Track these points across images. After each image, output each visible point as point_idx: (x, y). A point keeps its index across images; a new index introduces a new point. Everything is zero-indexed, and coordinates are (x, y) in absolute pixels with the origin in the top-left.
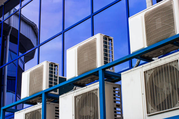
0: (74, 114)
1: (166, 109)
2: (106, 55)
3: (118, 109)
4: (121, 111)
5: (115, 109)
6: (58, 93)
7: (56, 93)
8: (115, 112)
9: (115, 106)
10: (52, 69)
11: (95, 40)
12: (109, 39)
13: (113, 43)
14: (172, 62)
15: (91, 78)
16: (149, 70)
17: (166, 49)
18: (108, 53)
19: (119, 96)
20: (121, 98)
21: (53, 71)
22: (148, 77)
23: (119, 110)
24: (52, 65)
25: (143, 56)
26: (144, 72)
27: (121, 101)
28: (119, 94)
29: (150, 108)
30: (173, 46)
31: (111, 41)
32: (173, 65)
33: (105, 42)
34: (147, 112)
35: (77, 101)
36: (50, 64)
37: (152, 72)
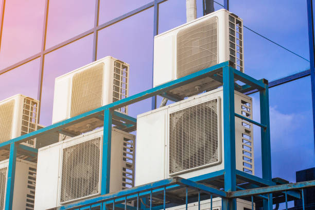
0: (60, 175)
1: (195, 166)
2: (117, 89)
3: (128, 171)
4: (133, 174)
5: (124, 169)
6: (34, 146)
7: (32, 146)
8: (124, 174)
9: (125, 166)
10: (28, 107)
11: (102, 66)
12: (123, 65)
13: (128, 72)
14: (209, 102)
15: (91, 122)
16: (177, 113)
17: (203, 84)
18: (120, 87)
19: (132, 153)
20: (134, 155)
21: (30, 111)
22: (175, 121)
23: (131, 172)
24: (28, 102)
25: (171, 93)
26: (170, 115)
27: (134, 160)
28: (131, 149)
29: (175, 164)
30: (213, 81)
31: (125, 69)
32: (210, 106)
33: (117, 70)
34: (170, 171)
35: (67, 155)
36: (25, 99)
37: (181, 115)
